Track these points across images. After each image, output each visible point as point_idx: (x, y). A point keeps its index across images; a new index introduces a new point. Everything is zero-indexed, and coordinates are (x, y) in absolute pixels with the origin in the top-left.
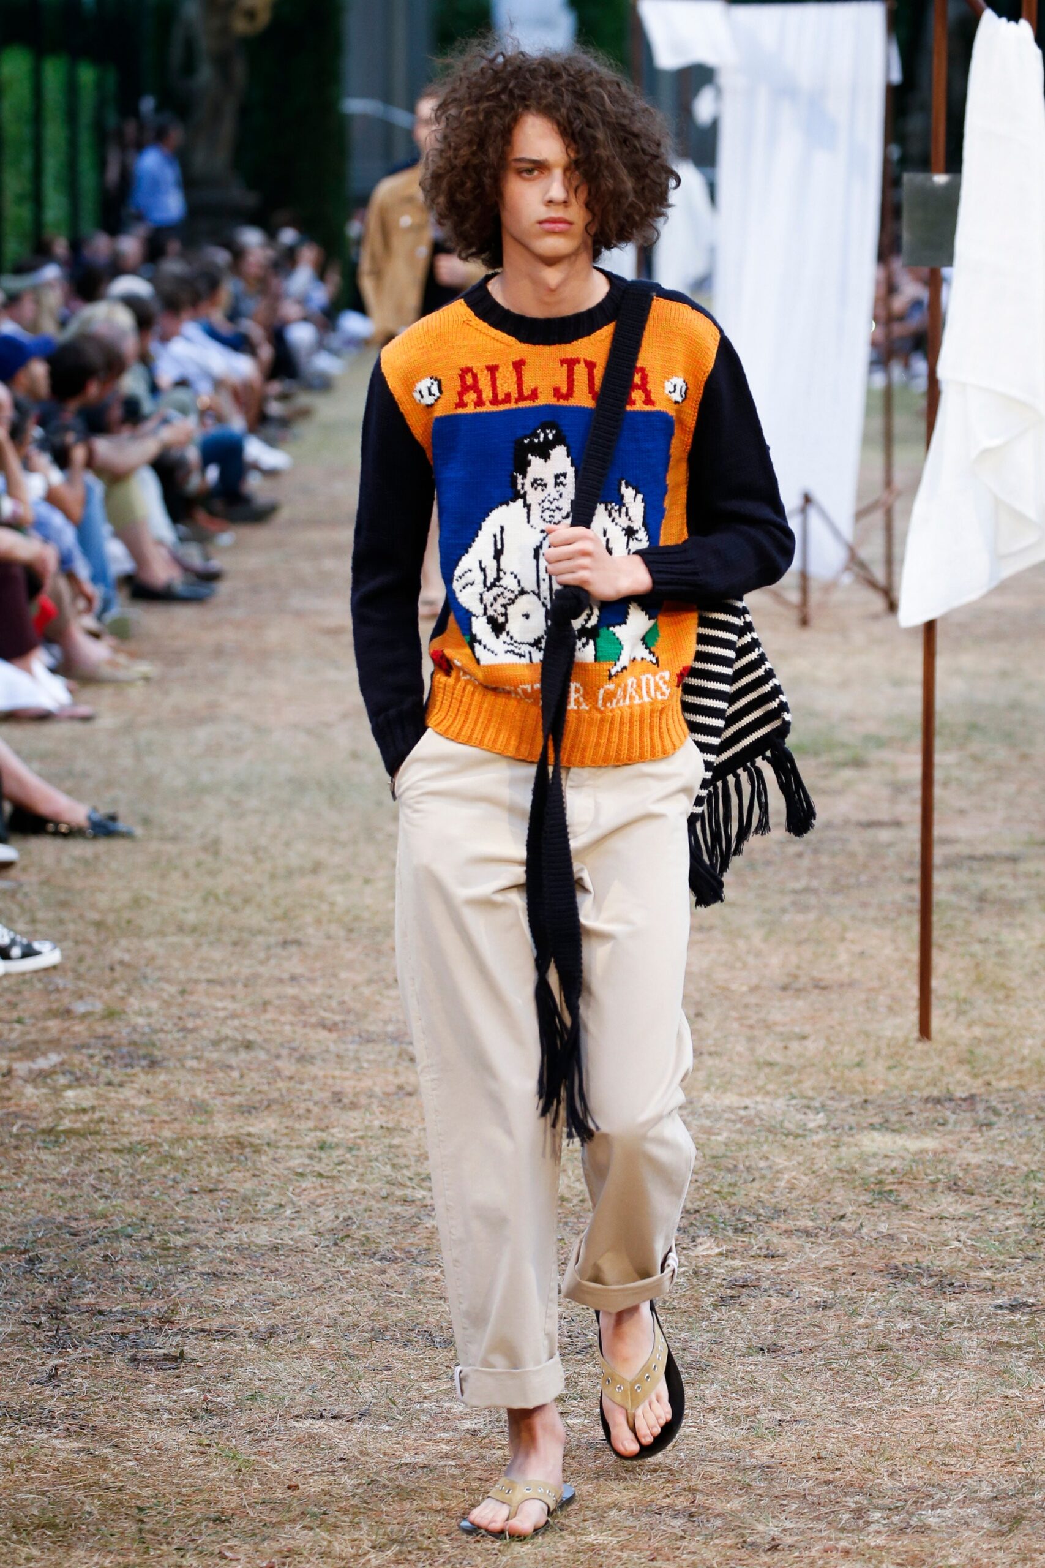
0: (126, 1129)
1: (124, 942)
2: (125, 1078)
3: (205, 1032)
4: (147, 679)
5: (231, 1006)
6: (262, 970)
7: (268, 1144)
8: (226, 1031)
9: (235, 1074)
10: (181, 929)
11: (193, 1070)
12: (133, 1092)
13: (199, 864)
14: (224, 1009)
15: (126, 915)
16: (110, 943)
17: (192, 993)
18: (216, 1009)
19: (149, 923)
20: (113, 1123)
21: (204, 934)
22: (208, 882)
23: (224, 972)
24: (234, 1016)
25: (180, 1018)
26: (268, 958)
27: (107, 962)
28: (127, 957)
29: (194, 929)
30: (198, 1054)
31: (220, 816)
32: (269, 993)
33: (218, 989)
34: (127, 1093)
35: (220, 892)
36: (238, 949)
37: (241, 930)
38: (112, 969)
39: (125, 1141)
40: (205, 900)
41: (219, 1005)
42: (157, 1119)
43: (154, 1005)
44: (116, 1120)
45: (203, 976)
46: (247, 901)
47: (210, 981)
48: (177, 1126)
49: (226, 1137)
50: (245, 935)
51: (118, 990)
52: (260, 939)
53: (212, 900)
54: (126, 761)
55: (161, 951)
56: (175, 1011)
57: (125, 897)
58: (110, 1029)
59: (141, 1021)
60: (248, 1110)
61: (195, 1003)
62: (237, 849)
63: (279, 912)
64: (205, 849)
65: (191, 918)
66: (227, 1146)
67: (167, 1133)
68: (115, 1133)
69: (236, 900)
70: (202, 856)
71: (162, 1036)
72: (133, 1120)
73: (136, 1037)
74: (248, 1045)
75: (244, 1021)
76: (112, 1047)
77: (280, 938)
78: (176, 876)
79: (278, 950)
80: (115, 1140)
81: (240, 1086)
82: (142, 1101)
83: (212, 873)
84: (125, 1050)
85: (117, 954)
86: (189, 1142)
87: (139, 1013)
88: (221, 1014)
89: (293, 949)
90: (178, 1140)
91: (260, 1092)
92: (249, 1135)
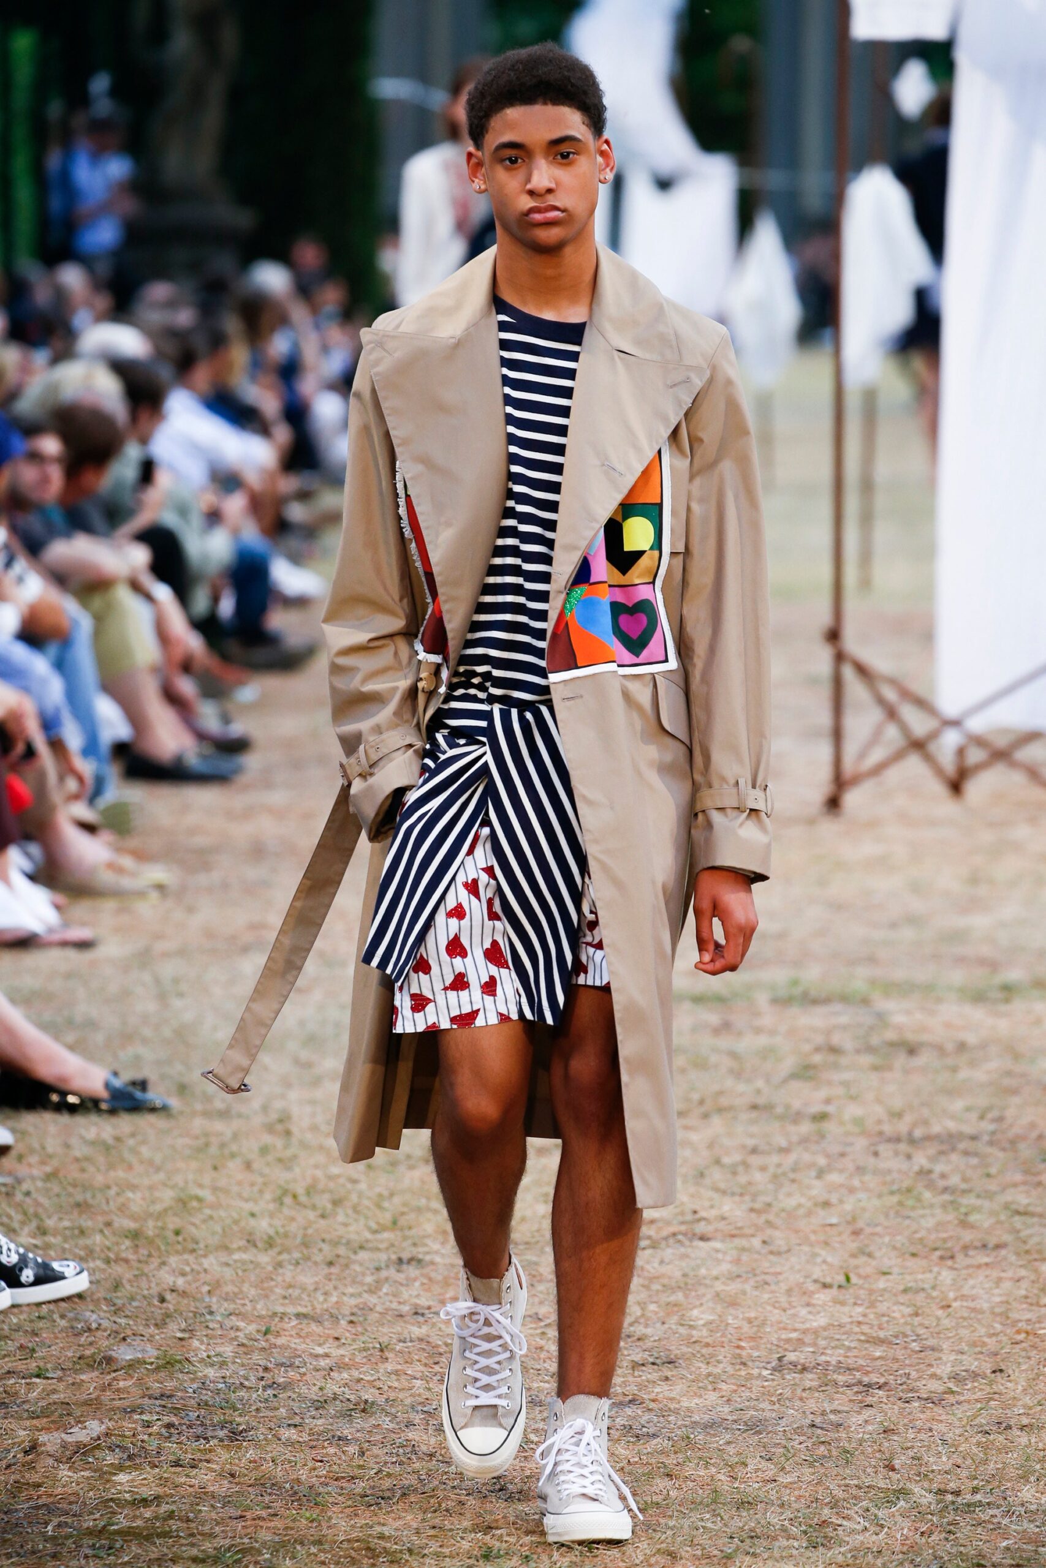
0: (206, 1529)
1: (173, 1260)
2: (198, 1456)
3: (304, 1390)
4: (160, 888)
5: (336, 1352)
6: (372, 1300)
7: (410, 1551)
8: (332, 1388)
9: (352, 1449)
10: (252, 1242)
11: (290, 1443)
12: (211, 1476)
13: (264, 1150)
14: (327, 1355)
15: (173, 1222)
16: (155, 1262)
17: (278, 1334)
18: (317, 1356)
19: (203, 1232)
20: (188, 1520)
21: (285, 1250)
22: (281, 1176)
23: (320, 1303)
24: (341, 1366)
25: (266, 1369)
26: (379, 1284)
27: (155, 1290)
28: (180, 1282)
29: (270, 1243)
30: (297, 1420)
31: (287, 1084)
32: (386, 1333)
33: (314, 1327)
34: (203, 1477)
35: (300, 1191)
36: (334, 1270)
37: (335, 1243)
38: (163, 1300)
39: (208, 1546)
40: (279, 1201)
41: (320, 1350)
42: (249, 1515)
43: (228, 1350)
44: (191, 1515)
45: (291, 1310)
46: (336, 1203)
47: (298, 1316)
48: (277, 1523)
49: (349, 1541)
50: (342, 1251)
51: (174, 1329)
52: (363, 1255)
53: (288, 1200)
54: (146, 1005)
55: (228, 1273)
56: (257, 1358)
57: (167, 1196)
58: (170, 1385)
59: (211, 1372)
60: (376, 1500)
61: (286, 1347)
62: (314, 1128)
63: (386, 1218)
64: (270, 1128)
65: (263, 1226)
66: (353, 1554)
67: (265, 1536)
68: (192, 1535)
69: (323, 1201)
70: (267, 1139)
71: (242, 1393)
72: (214, 1515)
73: (207, 1396)
74: (366, 1407)
75: (356, 1374)
76: (175, 1411)
77: (394, 1257)
78: (234, 1166)
79: (392, 1272)
80: (193, 1545)
81: (360, 1467)
82: (223, 1487)
83: (286, 1163)
84: (193, 1415)
85: (167, 1278)
86: (298, 1547)
87: (208, 1362)
88: (323, 1363)
89: (412, 1271)
90: (283, 1544)
91: (389, 1475)
92: (381, 1537)
